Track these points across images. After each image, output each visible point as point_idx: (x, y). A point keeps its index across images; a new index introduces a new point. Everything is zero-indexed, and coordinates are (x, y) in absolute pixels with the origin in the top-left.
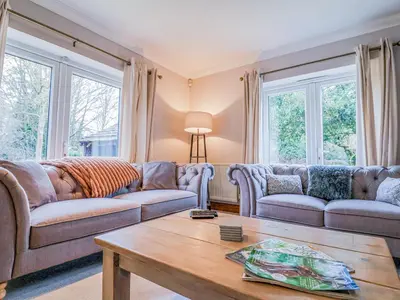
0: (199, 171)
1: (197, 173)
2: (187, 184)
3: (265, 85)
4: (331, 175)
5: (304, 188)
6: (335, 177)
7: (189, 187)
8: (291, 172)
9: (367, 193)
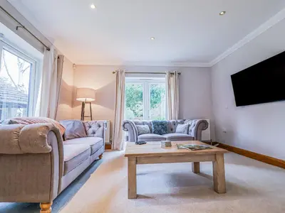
0: (101, 125)
1: (100, 126)
2: (94, 133)
3: (126, 78)
4: (162, 124)
5: (151, 130)
6: (163, 125)
7: (95, 135)
8: (143, 124)
9: (172, 130)
